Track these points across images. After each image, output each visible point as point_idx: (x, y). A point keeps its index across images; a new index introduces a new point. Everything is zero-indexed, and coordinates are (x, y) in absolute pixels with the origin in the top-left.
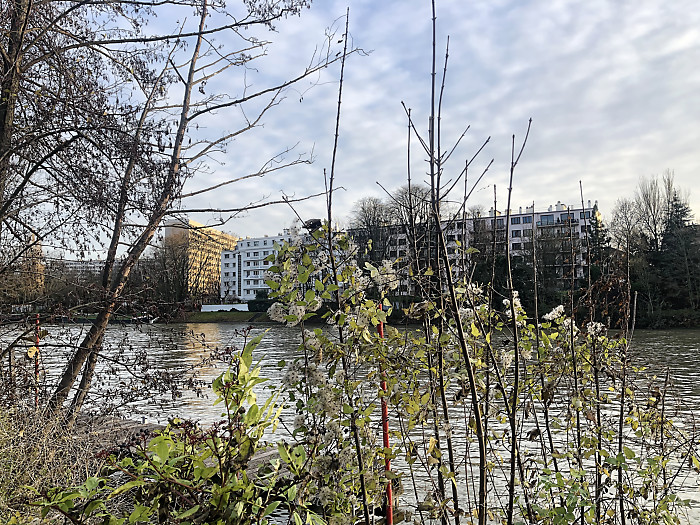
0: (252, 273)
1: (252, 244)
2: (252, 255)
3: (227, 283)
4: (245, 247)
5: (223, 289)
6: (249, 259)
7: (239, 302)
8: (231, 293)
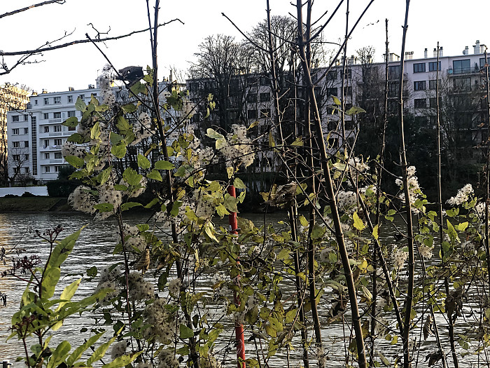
0: (52, 143)
1: (51, 101)
2: (51, 116)
3: (16, 157)
4: (41, 105)
5: (12, 165)
6: (46, 122)
7: (35, 183)
8: (23, 171)
